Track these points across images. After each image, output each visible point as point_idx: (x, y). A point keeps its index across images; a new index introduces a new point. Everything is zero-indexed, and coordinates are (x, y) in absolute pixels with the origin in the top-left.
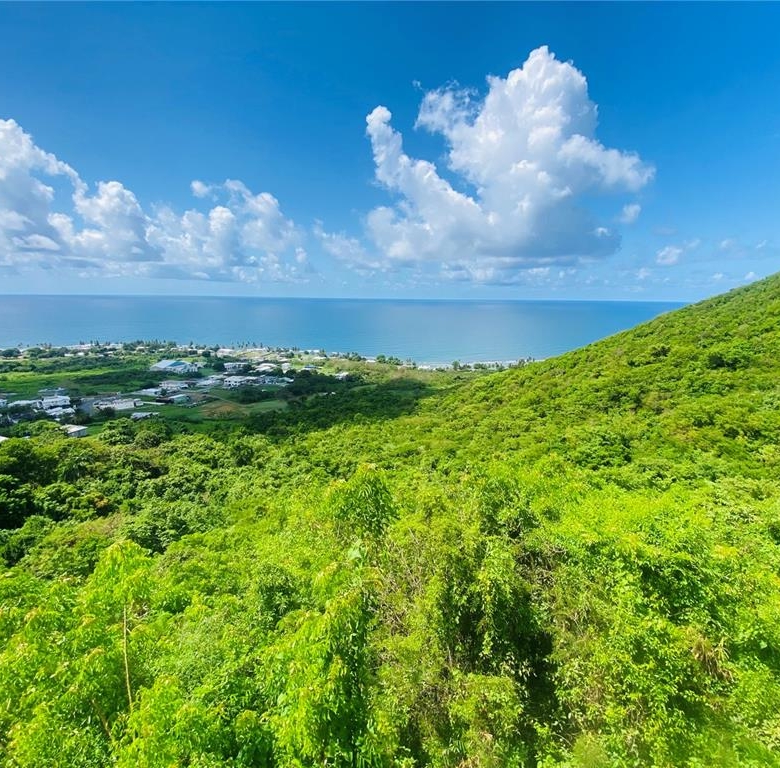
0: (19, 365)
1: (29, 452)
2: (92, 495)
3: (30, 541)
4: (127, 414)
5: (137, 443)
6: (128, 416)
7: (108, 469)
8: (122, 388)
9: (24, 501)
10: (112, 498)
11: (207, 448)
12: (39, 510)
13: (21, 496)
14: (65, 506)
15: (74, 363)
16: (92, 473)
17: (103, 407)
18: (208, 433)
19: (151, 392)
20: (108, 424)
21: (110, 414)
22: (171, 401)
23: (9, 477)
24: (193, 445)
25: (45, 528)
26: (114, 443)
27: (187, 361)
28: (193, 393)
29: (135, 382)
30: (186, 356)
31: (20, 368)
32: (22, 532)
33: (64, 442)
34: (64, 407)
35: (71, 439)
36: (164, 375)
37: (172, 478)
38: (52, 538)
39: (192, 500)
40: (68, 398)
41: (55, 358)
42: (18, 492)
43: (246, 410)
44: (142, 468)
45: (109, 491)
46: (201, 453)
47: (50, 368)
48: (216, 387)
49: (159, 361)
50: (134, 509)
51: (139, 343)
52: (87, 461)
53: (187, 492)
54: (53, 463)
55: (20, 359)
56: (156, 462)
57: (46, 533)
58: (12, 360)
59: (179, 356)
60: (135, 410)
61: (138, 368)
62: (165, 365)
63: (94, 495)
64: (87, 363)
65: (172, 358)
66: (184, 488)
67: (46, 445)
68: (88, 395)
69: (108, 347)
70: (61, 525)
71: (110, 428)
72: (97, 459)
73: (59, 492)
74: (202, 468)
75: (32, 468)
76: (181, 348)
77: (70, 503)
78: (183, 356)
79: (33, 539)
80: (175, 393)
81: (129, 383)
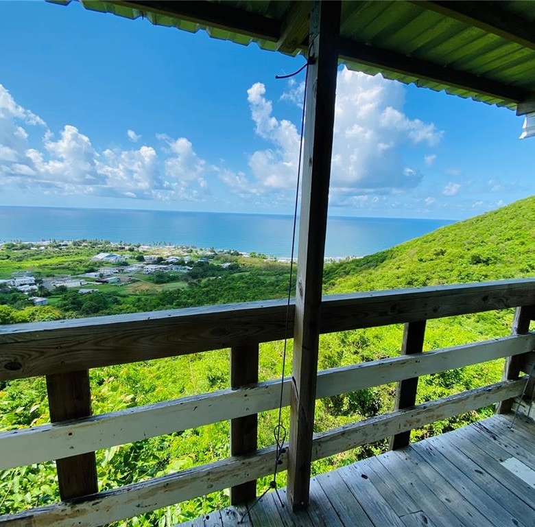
4: (75, 290)
5: (83, 310)
6: (77, 292)
8: (71, 272)
15: (38, 254)
17: (58, 285)
19: (92, 275)
21: (63, 290)
22: (106, 282)
26: (68, 310)
27: (117, 254)
28: (121, 276)
29: (81, 268)
30: (117, 251)
33: (33, 309)
34: (30, 285)
35: (37, 307)
36: (101, 264)
40: (33, 278)
41: (24, 251)
43: (159, 289)
47: (21, 257)
48: (138, 272)
49: (98, 253)
51: (84, 241)
59: (112, 250)
60: (81, 288)
61: (82, 258)
62: (102, 256)
64: (47, 254)
65: (107, 252)
68: (48, 276)
69: (62, 244)
71: (64, 299)
76: (113, 245)
78: (115, 251)
80: (109, 276)
81: (77, 269)
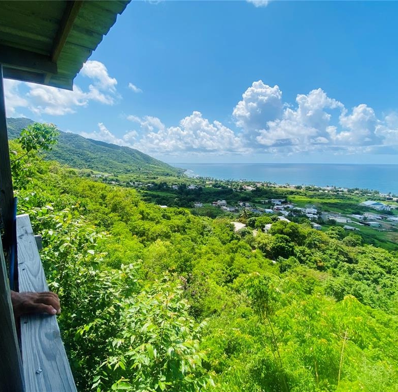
0: (301, 193)
1: (297, 230)
2: (317, 258)
3: (289, 266)
4: (342, 225)
5: (344, 242)
6: (342, 226)
7: (327, 249)
8: (342, 211)
9: (291, 249)
10: (326, 264)
11: (386, 259)
12: (295, 255)
13: (290, 247)
14: (305, 258)
15: (323, 195)
16: (319, 248)
17: (331, 219)
18: (390, 250)
19: (357, 216)
20: (331, 227)
21: (333, 223)
22: (369, 225)
23: (288, 237)
24: (377, 254)
25: (296, 264)
26: (332, 238)
27: (384, 204)
28: (384, 223)
29: (350, 210)
30: (384, 200)
31: (301, 194)
32: (287, 261)
33: (311, 230)
34: (314, 214)
35: (314, 230)
36: (367, 209)
37: (359, 267)
38: (297, 269)
39: (369, 285)
40: (316, 210)
41: (315, 192)
42: (290, 244)
44: (343, 255)
45: (324, 260)
46: (381, 261)
47: (312, 196)
49: (366, 200)
50: (335, 275)
51: (357, 189)
52: (318, 242)
53: (367, 279)
54: (304, 237)
55: (302, 190)
56: (352, 255)
57: (295, 266)
58: (299, 190)
59: (380, 200)
60: (346, 224)
61: (353, 202)
62: (369, 203)
63: (318, 259)
64: (328, 196)
65: (375, 200)
66: (365, 276)
67: (304, 229)
68: (325, 211)
69: (340, 190)
70: (302, 266)
71: (332, 230)
72: (323, 242)
73: (304, 250)
74: (380, 270)
75: (296, 236)
76: (381, 195)
77: (307, 258)
78: (383, 200)
79: (291, 266)
80: (372, 220)
81: (346, 210)
